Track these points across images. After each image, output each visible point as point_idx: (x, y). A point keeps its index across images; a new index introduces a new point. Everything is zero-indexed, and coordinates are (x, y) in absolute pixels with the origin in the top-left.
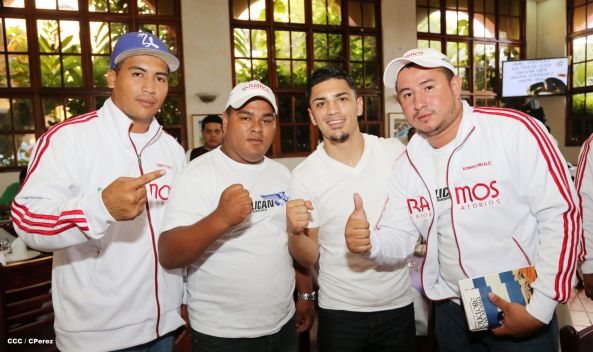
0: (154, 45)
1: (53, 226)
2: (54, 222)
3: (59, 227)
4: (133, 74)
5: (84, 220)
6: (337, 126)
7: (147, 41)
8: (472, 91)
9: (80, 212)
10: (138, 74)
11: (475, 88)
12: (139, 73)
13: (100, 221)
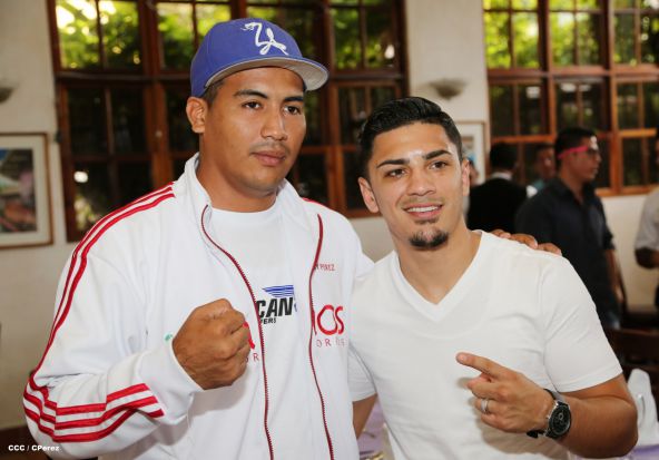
0: (277, 45)
1: (98, 422)
2: (98, 415)
3: (110, 422)
4: (244, 106)
5: (152, 400)
6: (426, 216)
7: (264, 37)
8: (607, 66)
9: (142, 388)
10: (252, 105)
11: (615, 57)
12: (256, 102)
13: (177, 395)
